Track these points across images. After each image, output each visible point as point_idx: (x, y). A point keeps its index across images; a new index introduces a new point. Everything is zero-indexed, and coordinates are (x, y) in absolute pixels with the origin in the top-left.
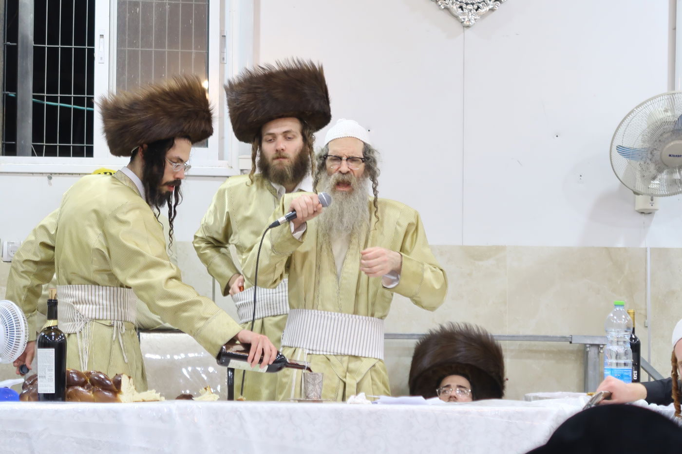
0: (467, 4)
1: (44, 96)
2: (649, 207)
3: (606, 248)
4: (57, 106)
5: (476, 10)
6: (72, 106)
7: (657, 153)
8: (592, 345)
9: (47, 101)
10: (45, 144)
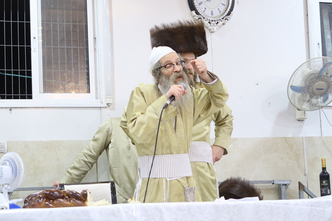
0: (212, 21)
1: (5, 71)
2: (303, 117)
3: (284, 137)
4: (12, 76)
5: (217, 24)
6: (19, 76)
7: (310, 88)
8: (283, 185)
9: (6, 73)
10: (6, 95)
